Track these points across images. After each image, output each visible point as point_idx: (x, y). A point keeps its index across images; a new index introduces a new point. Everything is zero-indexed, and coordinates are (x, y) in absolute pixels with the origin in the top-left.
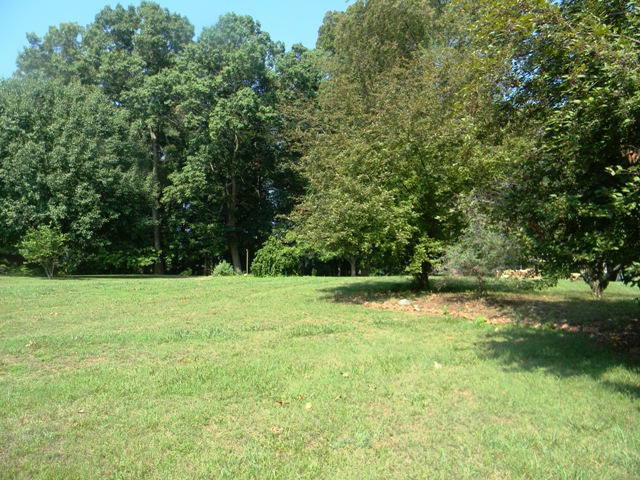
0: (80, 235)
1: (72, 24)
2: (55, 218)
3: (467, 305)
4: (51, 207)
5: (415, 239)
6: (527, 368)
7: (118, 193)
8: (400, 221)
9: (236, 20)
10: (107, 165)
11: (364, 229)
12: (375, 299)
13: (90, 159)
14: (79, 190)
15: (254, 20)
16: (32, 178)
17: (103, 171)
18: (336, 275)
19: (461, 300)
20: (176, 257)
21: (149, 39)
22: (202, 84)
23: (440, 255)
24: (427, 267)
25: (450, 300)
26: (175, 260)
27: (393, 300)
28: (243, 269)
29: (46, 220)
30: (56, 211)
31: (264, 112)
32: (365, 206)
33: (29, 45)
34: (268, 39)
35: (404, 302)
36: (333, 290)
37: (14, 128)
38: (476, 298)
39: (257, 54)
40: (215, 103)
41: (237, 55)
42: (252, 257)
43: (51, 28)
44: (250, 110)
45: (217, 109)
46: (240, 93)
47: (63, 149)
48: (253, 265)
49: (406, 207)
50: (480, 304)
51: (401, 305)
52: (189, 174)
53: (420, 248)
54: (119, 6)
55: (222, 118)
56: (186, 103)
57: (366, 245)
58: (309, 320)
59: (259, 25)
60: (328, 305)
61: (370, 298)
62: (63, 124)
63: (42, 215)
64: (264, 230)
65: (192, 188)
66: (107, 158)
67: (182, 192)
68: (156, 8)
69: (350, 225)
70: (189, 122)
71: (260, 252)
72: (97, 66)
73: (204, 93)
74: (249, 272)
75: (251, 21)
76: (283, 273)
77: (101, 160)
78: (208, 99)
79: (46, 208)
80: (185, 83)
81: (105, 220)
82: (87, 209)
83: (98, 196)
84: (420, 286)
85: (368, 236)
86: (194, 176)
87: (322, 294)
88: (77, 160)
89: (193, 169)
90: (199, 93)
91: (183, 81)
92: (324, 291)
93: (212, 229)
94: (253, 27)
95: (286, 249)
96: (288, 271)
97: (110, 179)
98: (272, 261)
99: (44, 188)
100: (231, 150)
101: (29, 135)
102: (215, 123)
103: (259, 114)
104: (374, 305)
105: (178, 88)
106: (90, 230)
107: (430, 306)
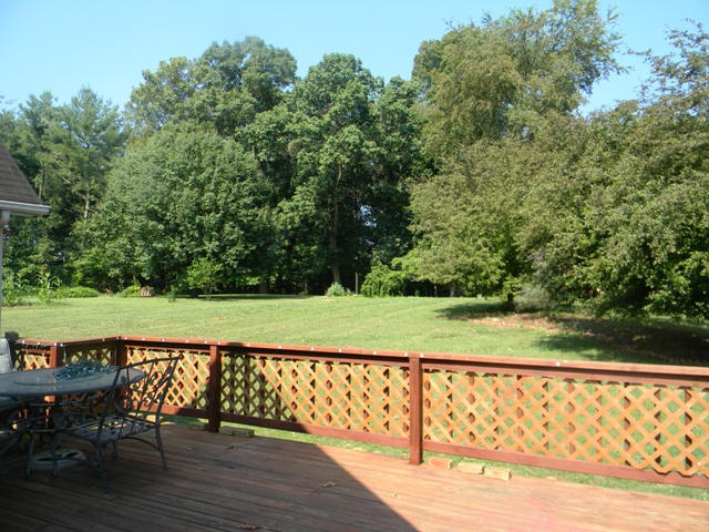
0: (228, 264)
1: (181, 59)
2: (210, 251)
3: (536, 322)
4: (207, 243)
5: (503, 277)
6: (551, 350)
7: (255, 228)
8: (493, 268)
9: (339, 60)
10: (246, 206)
11: (470, 273)
12: (477, 318)
13: (233, 201)
14: (227, 228)
15: (356, 59)
16: (192, 220)
17: (243, 212)
18: (434, 296)
19: (533, 318)
20: (280, 277)
21: (258, 76)
22: (312, 124)
23: (520, 289)
24: (510, 297)
25: (525, 319)
26: (279, 279)
27: (488, 318)
28: (353, 290)
29: (204, 254)
30: (210, 246)
31: (368, 147)
32: (471, 260)
33: (144, 82)
34: (369, 75)
35: (495, 319)
36: (443, 311)
37: (175, 179)
38: (543, 317)
39: (361, 95)
40: (324, 140)
41: (344, 96)
42: (362, 279)
43: (162, 63)
44: (356, 146)
45: (326, 146)
46: (346, 130)
47: (212, 194)
48: (363, 287)
49: (497, 259)
50: (544, 321)
51: (494, 322)
52: (300, 204)
53: (507, 284)
54: (225, 43)
55: (331, 154)
56: (298, 140)
57: (470, 284)
58: (437, 330)
59: (360, 63)
60: (445, 321)
61: (473, 317)
62: (212, 173)
63: (200, 249)
64: (363, 251)
65: (300, 216)
66: (245, 200)
67: (292, 219)
68: (261, 44)
69: (460, 270)
70: (302, 159)
71: (369, 275)
72: (214, 104)
73: (315, 133)
74: (359, 293)
75: (353, 60)
76: (390, 294)
77: (241, 202)
78: (319, 138)
79: (202, 244)
80: (298, 122)
81: (247, 252)
82: (233, 243)
83: (242, 232)
84: (507, 308)
85: (471, 277)
86: (304, 205)
87: (437, 314)
88: (226, 203)
89: (303, 199)
90: (309, 132)
91: (294, 120)
92: (437, 311)
93: (316, 251)
94: (354, 64)
95: (393, 274)
96: (394, 292)
97: (250, 218)
98: (381, 283)
99: (200, 227)
100: (334, 178)
101: (185, 183)
102: (325, 159)
103: (363, 149)
104: (476, 321)
105: (290, 127)
106: (235, 260)
107: (513, 322)
